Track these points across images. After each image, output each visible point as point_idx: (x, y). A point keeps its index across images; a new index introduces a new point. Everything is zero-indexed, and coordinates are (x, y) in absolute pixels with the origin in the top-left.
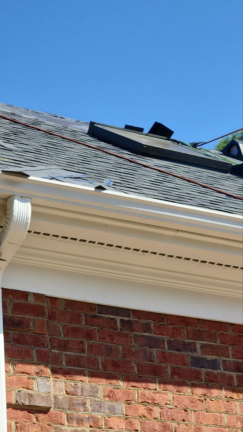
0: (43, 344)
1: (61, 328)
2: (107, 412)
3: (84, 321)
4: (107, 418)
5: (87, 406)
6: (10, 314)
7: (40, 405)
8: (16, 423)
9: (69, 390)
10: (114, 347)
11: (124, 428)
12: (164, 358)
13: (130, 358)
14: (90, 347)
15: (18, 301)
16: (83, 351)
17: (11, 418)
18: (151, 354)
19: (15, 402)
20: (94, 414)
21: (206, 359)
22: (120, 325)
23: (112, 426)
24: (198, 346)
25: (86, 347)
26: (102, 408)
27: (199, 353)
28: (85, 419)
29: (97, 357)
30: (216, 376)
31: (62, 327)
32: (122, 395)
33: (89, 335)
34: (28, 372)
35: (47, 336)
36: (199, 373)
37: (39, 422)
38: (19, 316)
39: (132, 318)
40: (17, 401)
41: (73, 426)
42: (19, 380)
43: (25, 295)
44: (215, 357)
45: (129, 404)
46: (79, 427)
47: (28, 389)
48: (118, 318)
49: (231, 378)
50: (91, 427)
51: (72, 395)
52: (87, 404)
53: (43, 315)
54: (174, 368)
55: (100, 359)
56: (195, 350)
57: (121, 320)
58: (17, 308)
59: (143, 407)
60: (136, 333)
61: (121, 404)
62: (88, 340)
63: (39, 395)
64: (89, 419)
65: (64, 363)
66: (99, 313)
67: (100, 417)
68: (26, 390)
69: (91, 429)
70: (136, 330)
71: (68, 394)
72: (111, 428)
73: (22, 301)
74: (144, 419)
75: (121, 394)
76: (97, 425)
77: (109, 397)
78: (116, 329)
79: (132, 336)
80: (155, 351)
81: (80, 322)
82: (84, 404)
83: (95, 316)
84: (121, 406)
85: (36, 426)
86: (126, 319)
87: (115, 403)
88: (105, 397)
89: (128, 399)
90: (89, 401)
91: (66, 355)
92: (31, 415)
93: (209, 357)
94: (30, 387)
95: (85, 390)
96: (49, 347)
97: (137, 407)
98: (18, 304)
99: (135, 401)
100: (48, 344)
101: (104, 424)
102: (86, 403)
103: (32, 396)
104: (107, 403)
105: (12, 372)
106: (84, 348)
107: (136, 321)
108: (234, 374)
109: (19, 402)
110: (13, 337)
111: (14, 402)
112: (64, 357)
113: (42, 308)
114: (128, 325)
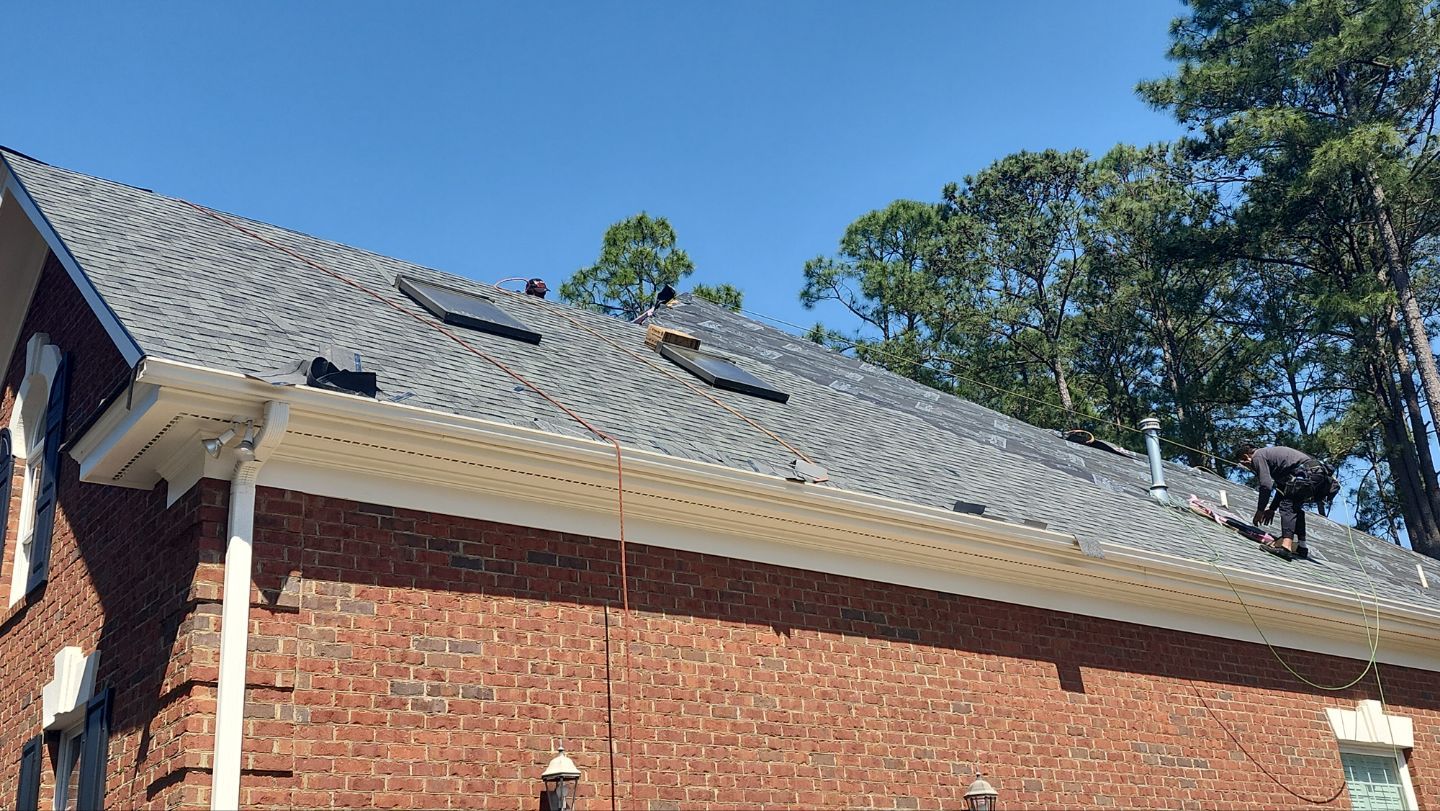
0: (296, 543)
2: (358, 611)
4: (356, 618)
6: (263, 512)
7: (286, 605)
9: (319, 592)
10: (372, 545)
11: (373, 628)
13: (388, 557)
15: (273, 499)
16: (339, 550)
18: (411, 552)
19: (260, 602)
20: (343, 614)
21: (467, 558)
22: (381, 523)
23: (361, 626)
24: (461, 546)
26: (352, 608)
27: (461, 552)
28: (333, 619)
30: (476, 576)
31: (319, 525)
34: (276, 572)
36: (460, 572)
37: (285, 622)
38: (274, 514)
39: (393, 517)
40: (262, 601)
41: (320, 626)
43: (282, 492)
44: (477, 557)
45: (381, 604)
46: (327, 627)
48: (379, 517)
49: (492, 577)
50: (339, 627)
51: (322, 595)
53: (300, 513)
54: (433, 567)
56: (457, 549)
57: (383, 518)
58: (271, 506)
59: (396, 607)
61: (373, 604)
63: (286, 595)
64: (338, 619)
65: (316, 562)
66: (360, 511)
67: (350, 617)
68: (273, 590)
72: (360, 628)
73: (277, 499)
74: (395, 618)
75: (374, 594)
76: (346, 624)
77: (361, 596)
78: (376, 527)
79: (391, 535)
80: (414, 549)
81: (338, 520)
82: (334, 604)
83: (355, 514)
84: (372, 606)
85: (281, 626)
86: (388, 517)
87: (367, 603)
88: (357, 596)
89: (381, 599)
90: (340, 601)
91: (320, 554)
92: (277, 615)
93: (471, 557)
95: (336, 589)
96: (303, 545)
97: (390, 606)
98: (273, 502)
99: (389, 601)
100: (301, 543)
101: (353, 624)
102: (336, 603)
103: (278, 596)
104: (359, 602)
105: (260, 571)
107: (399, 520)
108: (495, 574)
109: (264, 601)
111: (258, 602)
112: (317, 555)
113: (300, 506)
114: (388, 523)
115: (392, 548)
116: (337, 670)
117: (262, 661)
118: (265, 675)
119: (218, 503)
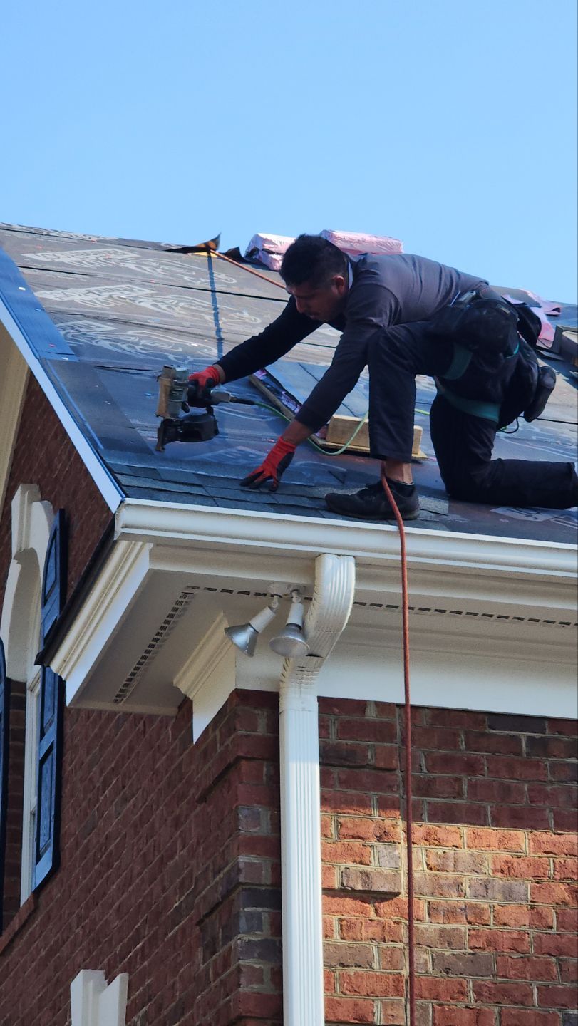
0: (390, 787)
1: (423, 756)
2: (499, 897)
3: (464, 743)
4: (497, 907)
5: (463, 889)
6: (333, 739)
7: (382, 889)
8: (340, 920)
9: (432, 863)
10: (515, 784)
11: (527, 924)
13: (542, 803)
14: (472, 786)
15: (347, 718)
17: (333, 912)
19: (339, 886)
20: (474, 901)
22: (527, 746)
23: (507, 921)
25: (465, 788)
26: (489, 891)
28: (459, 910)
29: (485, 804)
31: (425, 756)
32: (526, 867)
33: (471, 767)
34: (361, 836)
35: (398, 773)
37: (380, 916)
38: (350, 742)
39: (548, 734)
40: (342, 885)
41: (438, 923)
42: (346, 850)
43: (361, 705)
45: (538, 883)
46: (449, 923)
47: (361, 863)
48: (523, 736)
50: (470, 923)
51: (438, 870)
52: (464, 885)
53: (392, 738)
55: (489, 807)
57: (530, 739)
58: (346, 729)
59: (563, 887)
60: (554, 759)
61: (524, 883)
62: (470, 775)
63: (380, 873)
64: (467, 911)
65: (425, 817)
66: (490, 727)
67: (486, 906)
68: (359, 865)
69: (470, 927)
70: (555, 754)
71: (431, 869)
72: (505, 924)
73: (355, 717)
74: (563, 907)
75: (524, 866)
76: (481, 919)
77: (502, 871)
78: (519, 754)
79: (546, 765)
81: (455, 746)
82: (459, 886)
83: (484, 734)
84: (523, 887)
85: (374, 924)
86: (538, 735)
87: (513, 882)
88: (495, 871)
89: (536, 874)
90: (468, 880)
91: (429, 803)
92: (367, 905)
94: (365, 859)
95: (460, 861)
96: (401, 791)
97: (553, 887)
98: (349, 722)
99: (550, 878)
100: (398, 787)
101: (492, 918)
102: (462, 884)
103: (367, 876)
104: (499, 881)
105: (335, 836)
106: (462, 789)
107: (557, 739)
109: (345, 885)
110: (339, 779)
111: (337, 886)
112: (426, 806)
113: (391, 726)
114: (541, 747)
115: (549, 788)
116: (472, 996)
117: (350, 982)
118: (356, 1005)
119: (262, 730)
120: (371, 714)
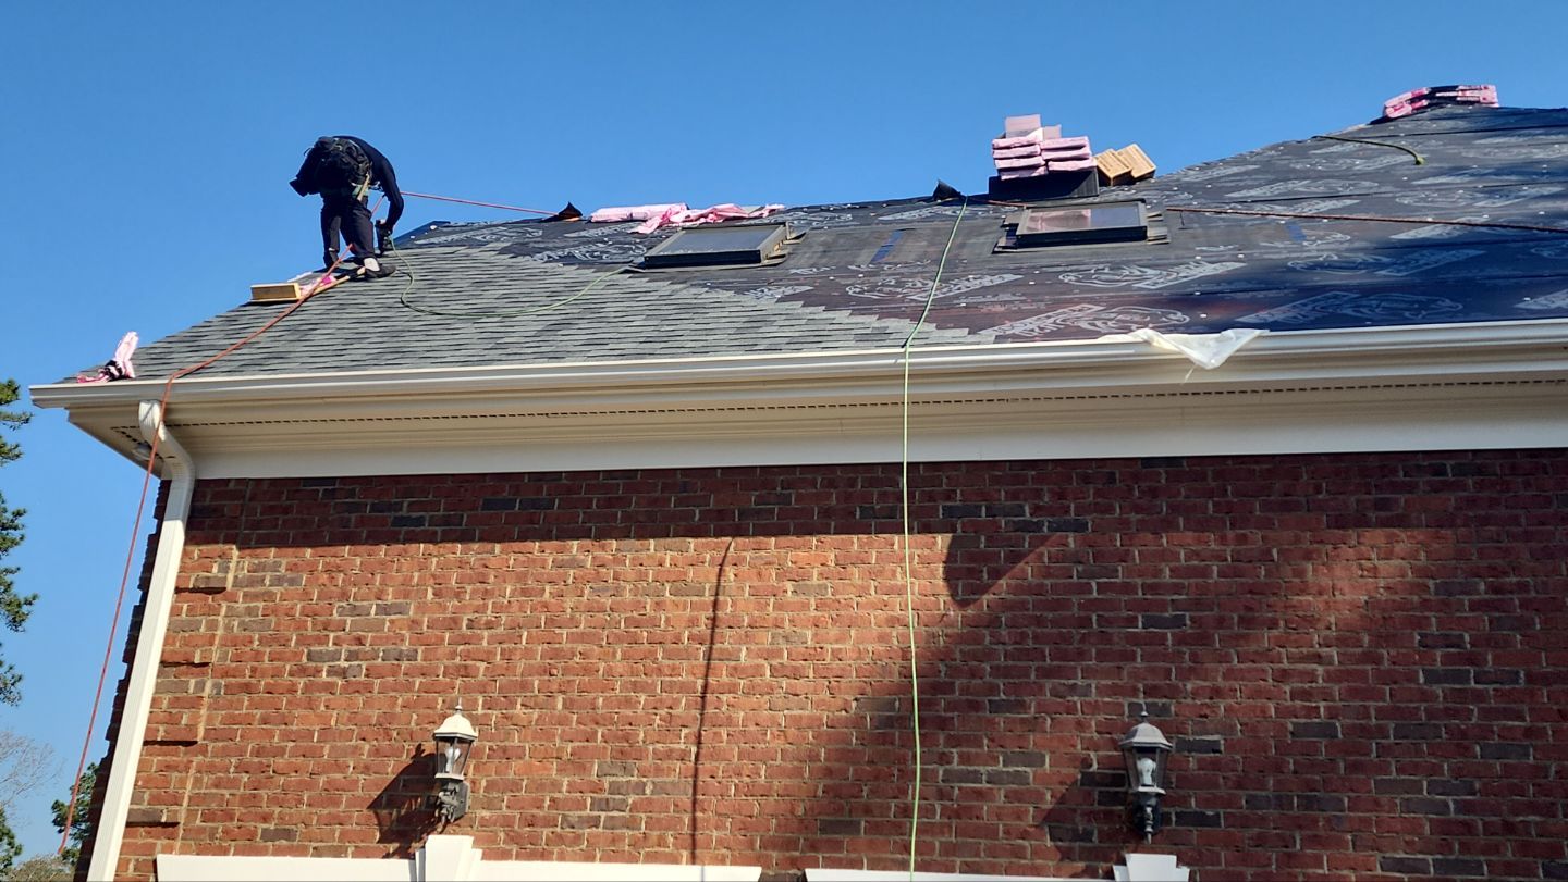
0: (236, 527)
2: (286, 585)
3: (284, 497)
4: (282, 591)
5: (265, 582)
6: (207, 503)
7: (216, 586)
8: (188, 606)
10: (310, 518)
11: (298, 599)
12: (361, 522)
14: (285, 522)
15: (218, 489)
16: (276, 528)
17: (178, 599)
18: (349, 520)
19: (192, 586)
21: (410, 517)
22: (322, 495)
24: (405, 505)
26: (280, 582)
27: (404, 512)
28: (259, 595)
29: (289, 531)
30: (417, 534)
32: (305, 566)
33: (286, 510)
34: (211, 556)
35: (242, 518)
36: (399, 532)
37: (214, 602)
39: (337, 487)
40: (194, 585)
41: (247, 603)
42: (200, 565)
43: (228, 481)
45: (310, 575)
46: (254, 602)
47: (207, 572)
49: (434, 531)
50: (265, 601)
51: (253, 572)
52: (265, 580)
53: (242, 498)
54: (371, 530)
55: (291, 533)
56: (401, 509)
57: (325, 490)
58: (215, 496)
59: (325, 576)
61: (302, 576)
62: (284, 515)
63: (216, 577)
64: (265, 594)
65: (253, 542)
66: (304, 486)
67: (276, 591)
68: (205, 574)
69: (264, 603)
70: (338, 498)
71: (249, 572)
72: (285, 600)
73: (222, 489)
76: (272, 598)
77: (291, 570)
78: (316, 500)
80: (353, 517)
81: (280, 499)
83: (298, 490)
84: (301, 579)
85: (206, 606)
86: (330, 488)
87: (296, 576)
88: (287, 570)
89: (310, 570)
90: (269, 576)
91: (257, 534)
92: (208, 596)
93: (415, 515)
94: (209, 570)
95: (266, 566)
97: (319, 576)
98: (218, 492)
99: (318, 571)
100: (241, 526)
101: (278, 597)
103: (209, 580)
104: (288, 575)
105: (196, 558)
106: (278, 524)
107: (342, 489)
108: (440, 528)
110: (208, 525)
112: (254, 536)
113: (244, 492)
114: (330, 494)
115: (330, 518)
116: (256, 643)
117: (185, 641)
118: (185, 653)
120: (231, 486)
